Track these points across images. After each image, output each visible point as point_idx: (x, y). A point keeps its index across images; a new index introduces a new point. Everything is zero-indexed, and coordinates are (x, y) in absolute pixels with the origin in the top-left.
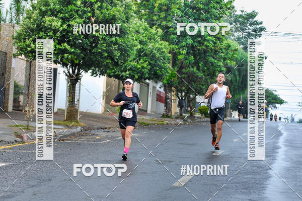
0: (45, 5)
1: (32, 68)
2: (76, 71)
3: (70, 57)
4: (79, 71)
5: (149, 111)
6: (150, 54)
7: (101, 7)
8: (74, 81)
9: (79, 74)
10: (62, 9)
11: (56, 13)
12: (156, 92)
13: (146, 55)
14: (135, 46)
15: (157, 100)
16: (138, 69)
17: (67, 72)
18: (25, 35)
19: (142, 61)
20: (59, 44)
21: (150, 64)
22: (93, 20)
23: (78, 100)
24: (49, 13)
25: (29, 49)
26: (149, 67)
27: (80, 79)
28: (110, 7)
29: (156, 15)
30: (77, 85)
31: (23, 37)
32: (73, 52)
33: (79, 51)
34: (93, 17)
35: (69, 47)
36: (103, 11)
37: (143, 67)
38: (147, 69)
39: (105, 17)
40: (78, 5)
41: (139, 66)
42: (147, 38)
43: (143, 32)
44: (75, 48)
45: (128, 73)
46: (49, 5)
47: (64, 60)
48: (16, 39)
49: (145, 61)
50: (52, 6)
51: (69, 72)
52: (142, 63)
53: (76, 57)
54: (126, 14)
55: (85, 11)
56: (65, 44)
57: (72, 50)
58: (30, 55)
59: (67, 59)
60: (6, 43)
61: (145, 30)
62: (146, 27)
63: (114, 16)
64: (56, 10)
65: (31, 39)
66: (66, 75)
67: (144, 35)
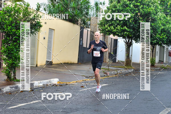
0: (114, 8)
1: (105, 39)
2: (130, 40)
3: (127, 33)
4: (131, 40)
5: (165, 62)
6: (167, 31)
7: (143, 8)
8: (129, 45)
9: (131, 42)
10: (123, 9)
11: (120, 11)
12: (168, 51)
13: (165, 31)
14: (160, 27)
15: (169, 56)
16: (161, 39)
17: (125, 41)
18: (104, 23)
19: (163, 34)
20: (122, 27)
21: (167, 36)
22: (139, 14)
23: (131, 55)
24: (117, 11)
25: (107, 30)
26: (167, 37)
27: (132, 45)
28: (147, 7)
29: (168, 9)
30: (131, 48)
31: (103, 24)
32: (129, 31)
33: (132, 30)
34: (139, 13)
35: (127, 28)
36: (144, 9)
37: (163, 38)
38: (165, 38)
39: (145, 12)
40: (131, 7)
41: (161, 37)
42: (165, 22)
43: (163, 19)
44: (130, 29)
45: (155, 41)
46: (117, 7)
47: (124, 35)
48: (100, 25)
49: (164, 35)
50: (118, 8)
51: (126, 41)
52: (162, 35)
53: (130, 33)
54: (155, 11)
55: (135, 10)
56: (125, 27)
57: (129, 30)
58: (107, 33)
59: (126, 34)
60: (93, 27)
61: (164, 18)
62: (164, 16)
63: (150, 12)
64: (120, 10)
65: (108, 25)
66: (125, 42)
67: (164, 21)
